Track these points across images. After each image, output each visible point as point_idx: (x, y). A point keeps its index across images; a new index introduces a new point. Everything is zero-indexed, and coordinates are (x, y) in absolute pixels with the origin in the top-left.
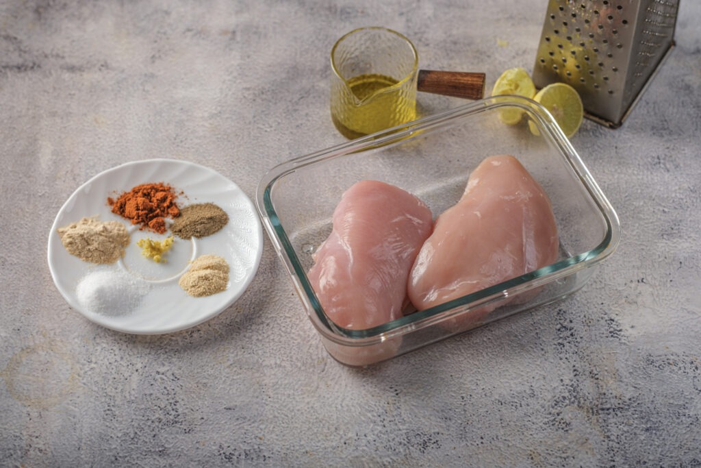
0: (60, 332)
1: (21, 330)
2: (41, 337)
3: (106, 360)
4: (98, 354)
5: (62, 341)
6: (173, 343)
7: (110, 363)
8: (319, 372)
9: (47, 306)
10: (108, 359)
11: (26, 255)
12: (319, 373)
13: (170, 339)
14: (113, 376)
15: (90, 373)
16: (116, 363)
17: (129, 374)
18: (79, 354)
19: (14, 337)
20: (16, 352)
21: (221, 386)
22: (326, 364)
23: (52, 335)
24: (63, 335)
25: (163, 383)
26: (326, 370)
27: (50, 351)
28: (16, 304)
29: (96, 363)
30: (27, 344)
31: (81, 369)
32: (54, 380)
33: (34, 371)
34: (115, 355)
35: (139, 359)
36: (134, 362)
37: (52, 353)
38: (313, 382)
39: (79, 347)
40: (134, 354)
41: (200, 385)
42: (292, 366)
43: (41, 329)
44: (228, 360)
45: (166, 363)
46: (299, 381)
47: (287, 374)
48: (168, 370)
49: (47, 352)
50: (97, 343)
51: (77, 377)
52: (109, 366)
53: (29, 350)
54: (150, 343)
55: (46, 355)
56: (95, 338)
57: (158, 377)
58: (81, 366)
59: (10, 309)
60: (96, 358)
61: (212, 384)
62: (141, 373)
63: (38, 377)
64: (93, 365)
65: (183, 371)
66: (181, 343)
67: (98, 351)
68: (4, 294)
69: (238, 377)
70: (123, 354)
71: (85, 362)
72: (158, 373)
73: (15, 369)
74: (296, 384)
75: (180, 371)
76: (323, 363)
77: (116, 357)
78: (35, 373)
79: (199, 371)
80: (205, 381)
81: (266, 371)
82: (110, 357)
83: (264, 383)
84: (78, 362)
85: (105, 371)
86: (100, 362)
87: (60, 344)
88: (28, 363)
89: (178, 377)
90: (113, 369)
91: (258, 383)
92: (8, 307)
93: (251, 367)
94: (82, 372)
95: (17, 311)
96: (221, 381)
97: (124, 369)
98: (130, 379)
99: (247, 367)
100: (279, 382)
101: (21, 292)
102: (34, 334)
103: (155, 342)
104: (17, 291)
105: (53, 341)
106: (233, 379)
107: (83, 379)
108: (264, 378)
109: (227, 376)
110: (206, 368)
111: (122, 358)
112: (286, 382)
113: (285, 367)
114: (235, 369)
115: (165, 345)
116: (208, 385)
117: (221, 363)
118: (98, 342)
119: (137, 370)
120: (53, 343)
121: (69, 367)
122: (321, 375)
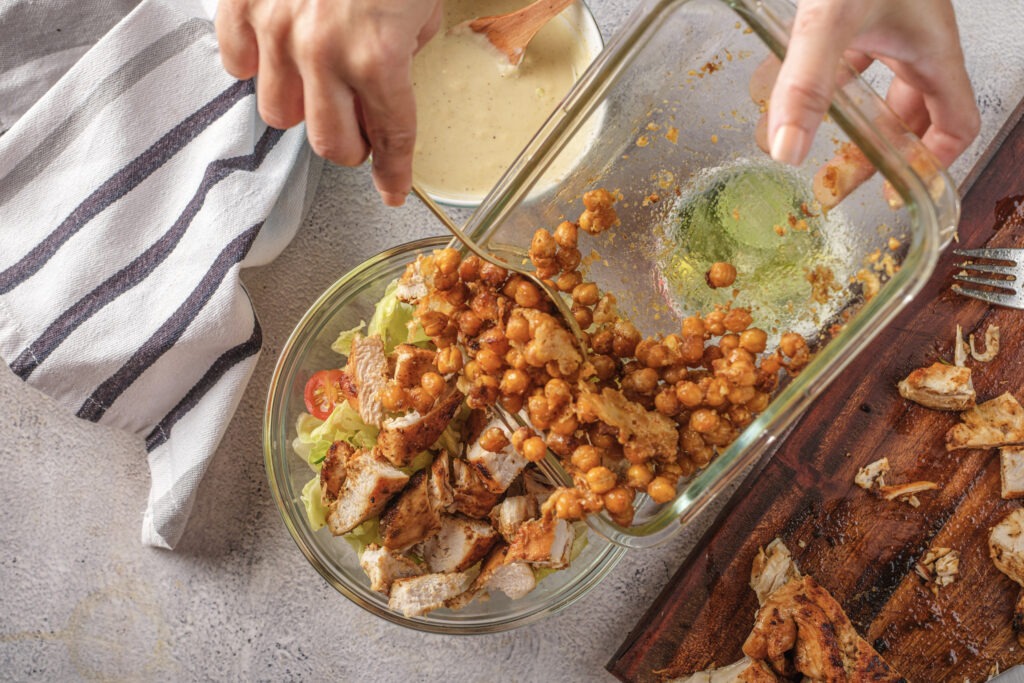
0: (141, 568)
1: (87, 561)
2: (115, 574)
3: (206, 620)
4: (195, 609)
5: (145, 584)
6: (300, 596)
7: (212, 626)
8: (503, 659)
9: (122, 521)
10: (209, 619)
11: (88, 430)
12: (503, 662)
13: (296, 589)
14: (216, 649)
15: (184, 640)
16: (220, 628)
17: (239, 646)
18: (168, 607)
19: (78, 573)
20: (81, 599)
21: (365, 673)
22: (512, 647)
23: (130, 573)
24: (146, 574)
25: (285, 663)
26: (512, 656)
27: (128, 600)
28: (78, 516)
29: (192, 624)
30: (95, 585)
31: (172, 634)
32: (134, 648)
33: (107, 632)
34: (219, 613)
35: (252, 622)
36: (245, 626)
37: (131, 604)
38: (493, 675)
39: (168, 595)
40: (246, 614)
41: (336, 670)
42: (465, 647)
43: (115, 562)
44: (377, 631)
45: (290, 631)
46: (474, 672)
47: (457, 661)
48: (292, 643)
49: (124, 601)
50: (195, 591)
51: (165, 643)
52: (211, 630)
53: (98, 596)
54: (268, 594)
55: (122, 606)
56: (190, 582)
57: (279, 652)
58: (172, 628)
59: (70, 525)
60: (193, 615)
61: (354, 670)
62: (254, 646)
63: (112, 641)
64: (189, 628)
65: (313, 644)
66: (311, 598)
67: (196, 605)
68: (61, 499)
69: (390, 659)
70: (229, 611)
71: (177, 621)
72: (278, 645)
73: (80, 627)
74: (470, 676)
75: (309, 645)
76: (509, 646)
77: (221, 616)
78: (108, 635)
79: (336, 645)
80: (343, 663)
81: (428, 653)
82: (212, 616)
83: (425, 671)
84: (168, 622)
85: (204, 639)
86: (197, 623)
87: (141, 588)
88: (97, 618)
89: (306, 654)
90: (216, 636)
91: (417, 671)
92: (67, 523)
93: (408, 644)
94: (174, 638)
95: (80, 529)
96: (366, 666)
97: (231, 637)
98: (240, 655)
99: (403, 644)
100: (447, 672)
101: (85, 497)
102: (106, 570)
103: (276, 593)
104: (79, 495)
105: (132, 581)
106: (382, 663)
107: (175, 650)
108: (426, 663)
109: (375, 656)
110: (345, 642)
111: (228, 619)
112: (456, 672)
113: (455, 648)
114: (386, 646)
115: (289, 599)
116: (348, 670)
117: (366, 635)
118: (195, 588)
119: (249, 641)
120: (132, 586)
121: (155, 628)
122: (504, 665)
